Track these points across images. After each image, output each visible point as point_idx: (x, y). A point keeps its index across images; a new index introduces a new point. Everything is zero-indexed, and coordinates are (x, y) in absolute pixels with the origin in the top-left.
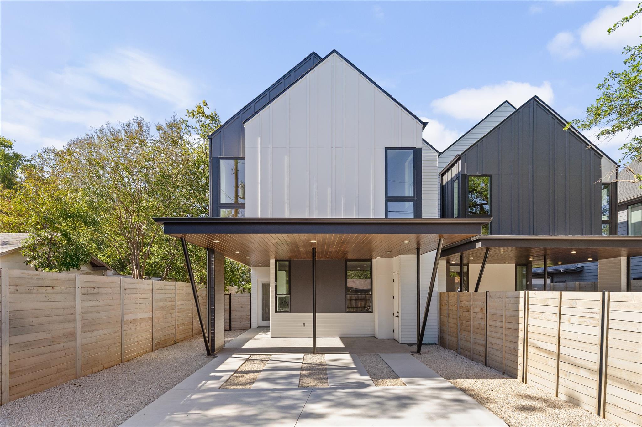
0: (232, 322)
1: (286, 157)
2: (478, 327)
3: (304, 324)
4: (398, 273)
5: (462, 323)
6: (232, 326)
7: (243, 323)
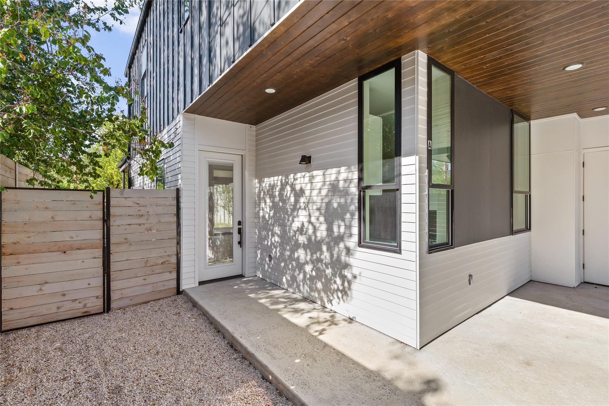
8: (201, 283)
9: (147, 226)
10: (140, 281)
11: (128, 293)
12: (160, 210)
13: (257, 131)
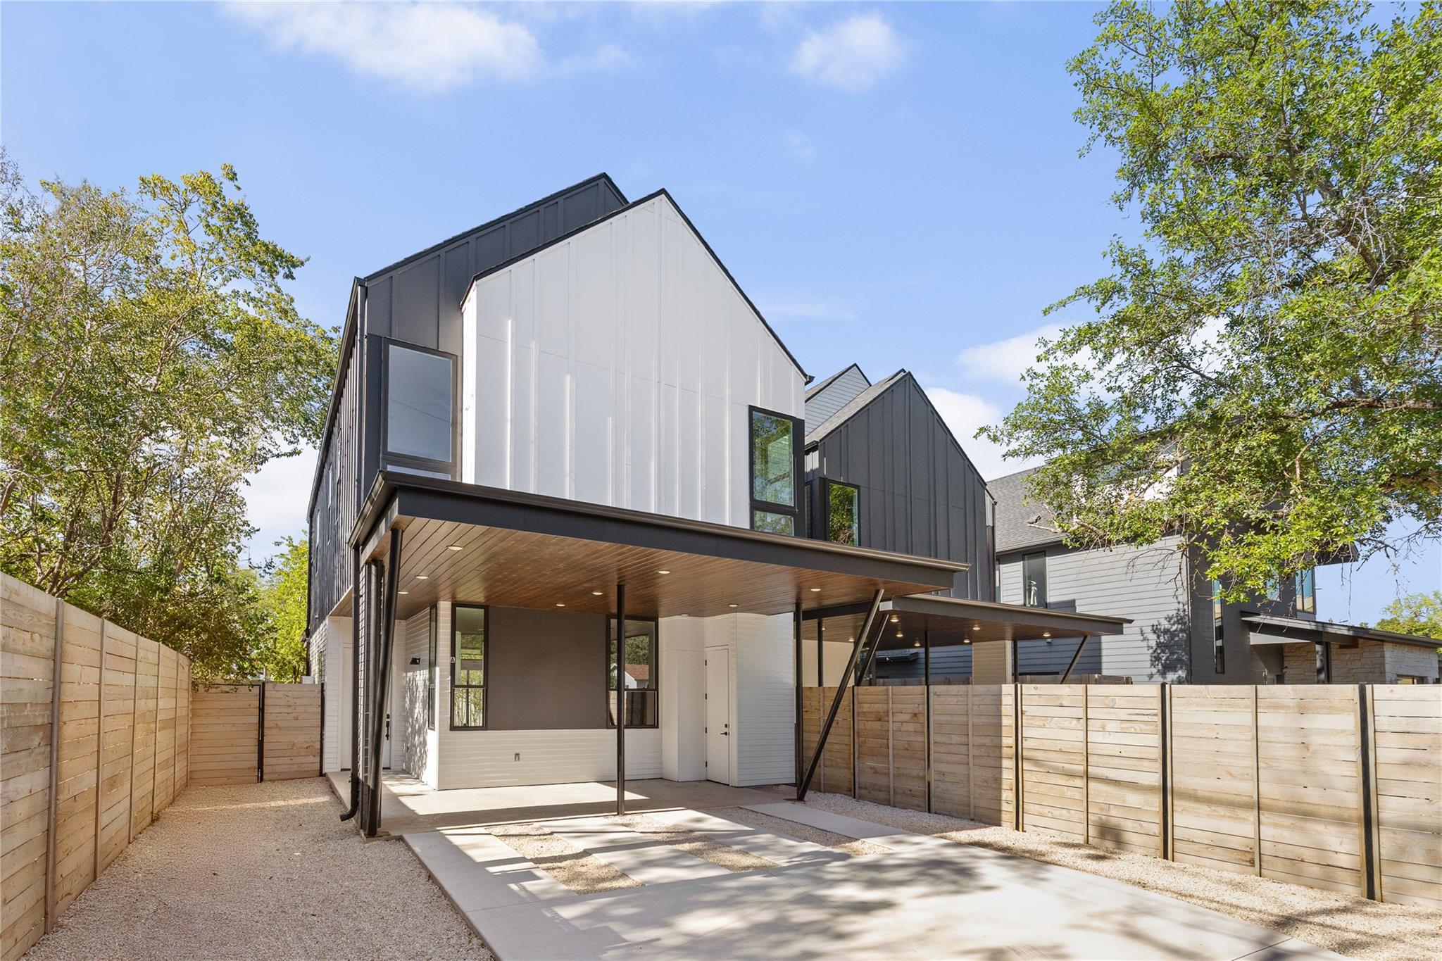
0: (265, 760)
1: (568, 378)
2: (907, 746)
3: (517, 755)
4: (726, 647)
5: (864, 742)
6: (266, 770)
7: (301, 760)
8: (342, 770)
9: (294, 715)
10: (287, 760)
11: (278, 769)
12: (305, 701)
13: (407, 625)
